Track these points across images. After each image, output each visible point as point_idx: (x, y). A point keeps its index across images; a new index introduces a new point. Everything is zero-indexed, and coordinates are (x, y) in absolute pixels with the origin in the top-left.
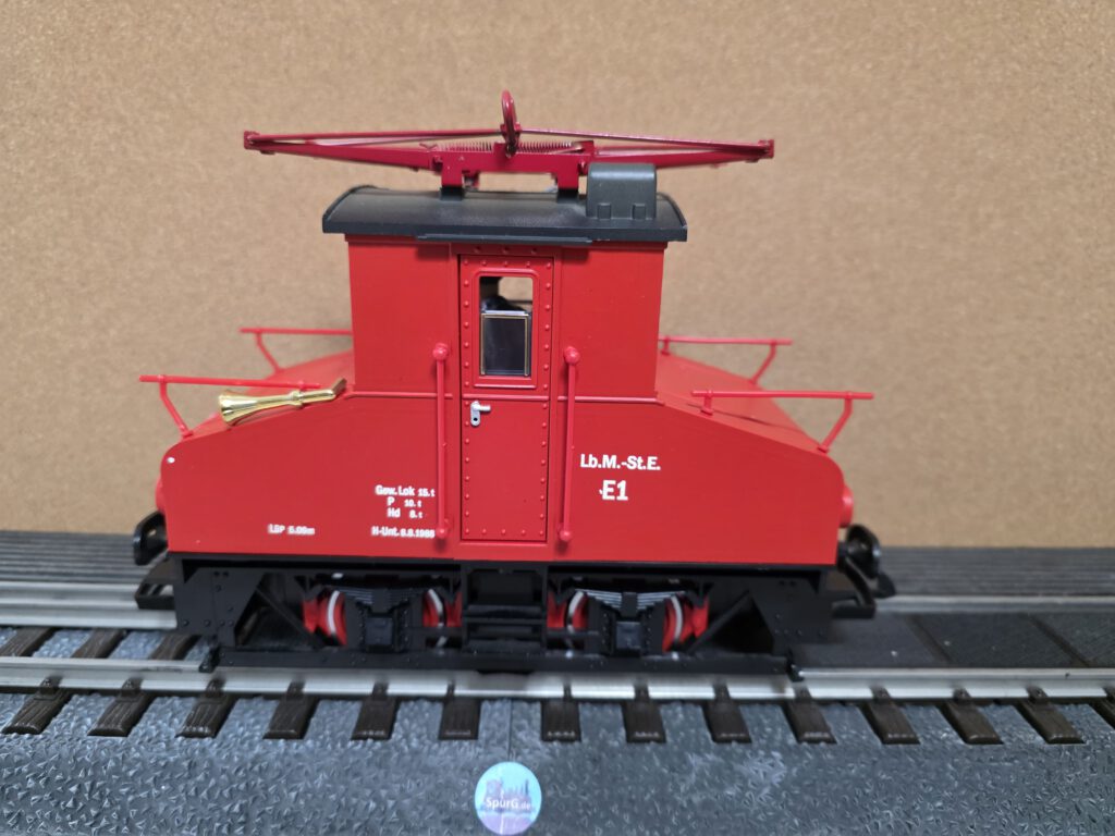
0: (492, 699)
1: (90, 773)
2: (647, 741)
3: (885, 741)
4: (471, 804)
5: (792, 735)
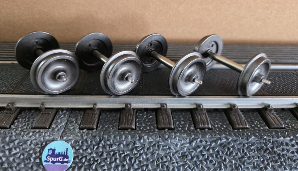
2: (127, 129)
3: (234, 129)
4: (40, 159)
5: (193, 126)
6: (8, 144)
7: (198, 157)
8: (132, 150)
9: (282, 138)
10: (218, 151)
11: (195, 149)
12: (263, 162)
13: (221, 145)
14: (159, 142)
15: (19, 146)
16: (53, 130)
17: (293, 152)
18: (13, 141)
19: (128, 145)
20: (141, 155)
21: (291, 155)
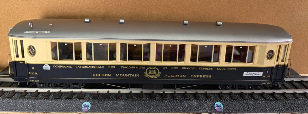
10: (132, 106)
14: (115, 102)
16: (85, 99)
18: (74, 102)
19: (106, 103)
20: (110, 106)
21: (154, 107)
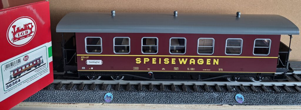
0: (109, 85)
1: (56, 94)
2: (128, 90)
3: (159, 90)
4: (104, 98)
5: (148, 89)
6: (95, 94)
7: (148, 98)
8: (129, 96)
9: (173, 93)
10: (153, 97)
11: (147, 96)
12: (166, 100)
13: (154, 95)
14: (137, 94)
15: (98, 94)
16: (107, 90)
17: (176, 98)
18: (96, 93)
19: (128, 95)
20: (131, 97)
21: (175, 99)
